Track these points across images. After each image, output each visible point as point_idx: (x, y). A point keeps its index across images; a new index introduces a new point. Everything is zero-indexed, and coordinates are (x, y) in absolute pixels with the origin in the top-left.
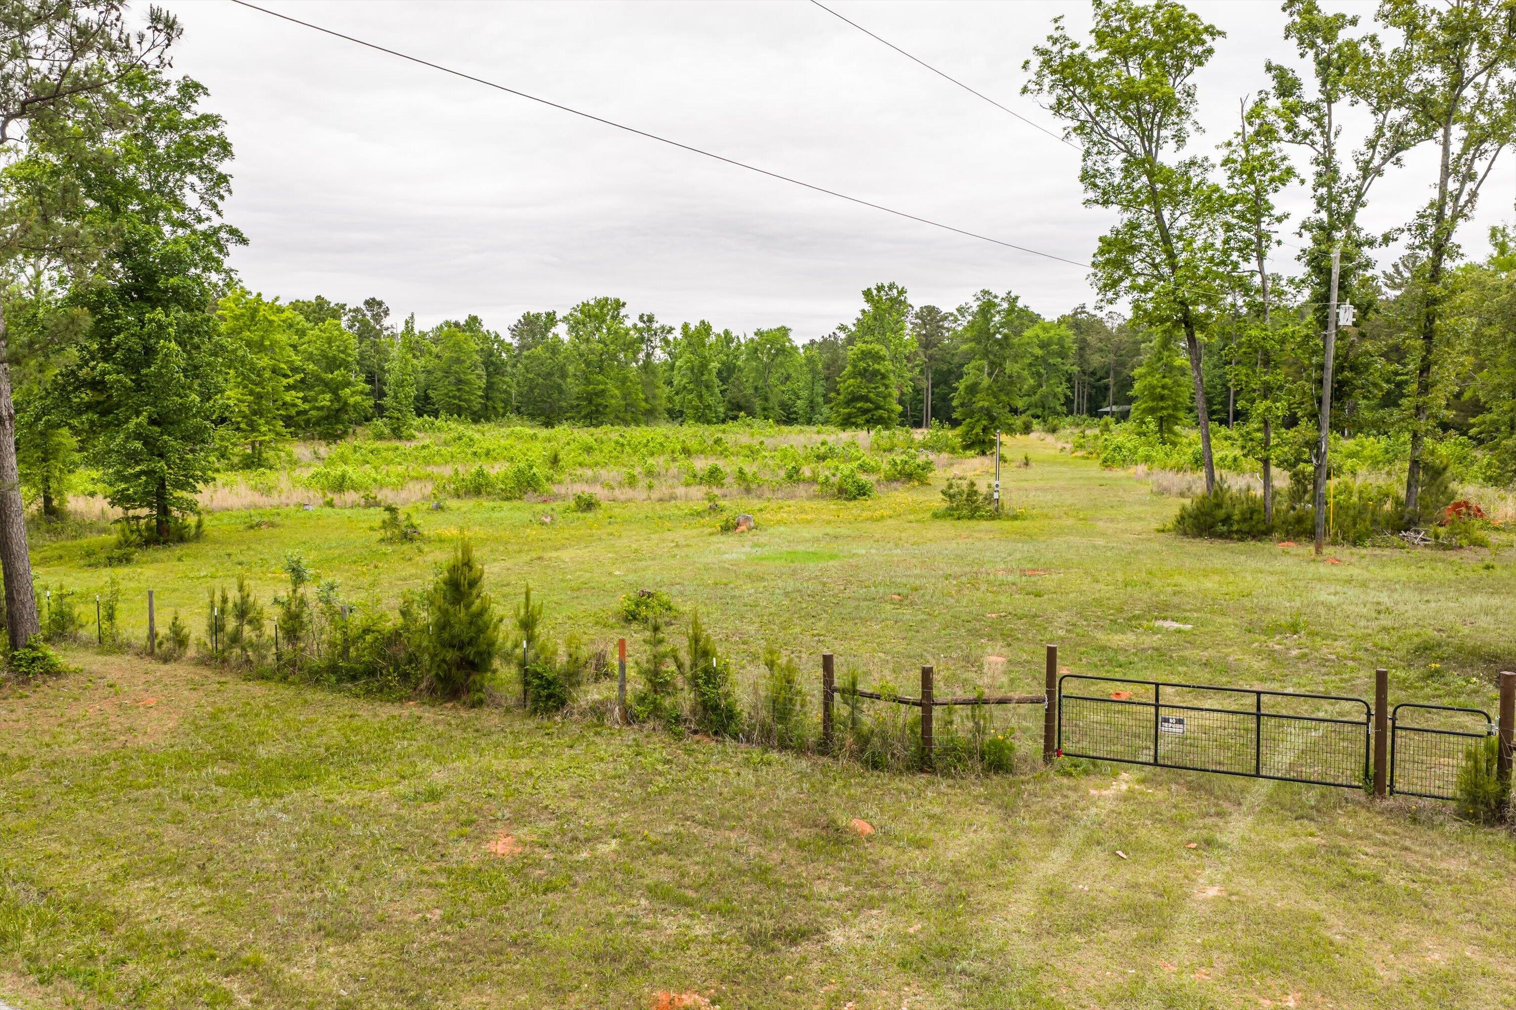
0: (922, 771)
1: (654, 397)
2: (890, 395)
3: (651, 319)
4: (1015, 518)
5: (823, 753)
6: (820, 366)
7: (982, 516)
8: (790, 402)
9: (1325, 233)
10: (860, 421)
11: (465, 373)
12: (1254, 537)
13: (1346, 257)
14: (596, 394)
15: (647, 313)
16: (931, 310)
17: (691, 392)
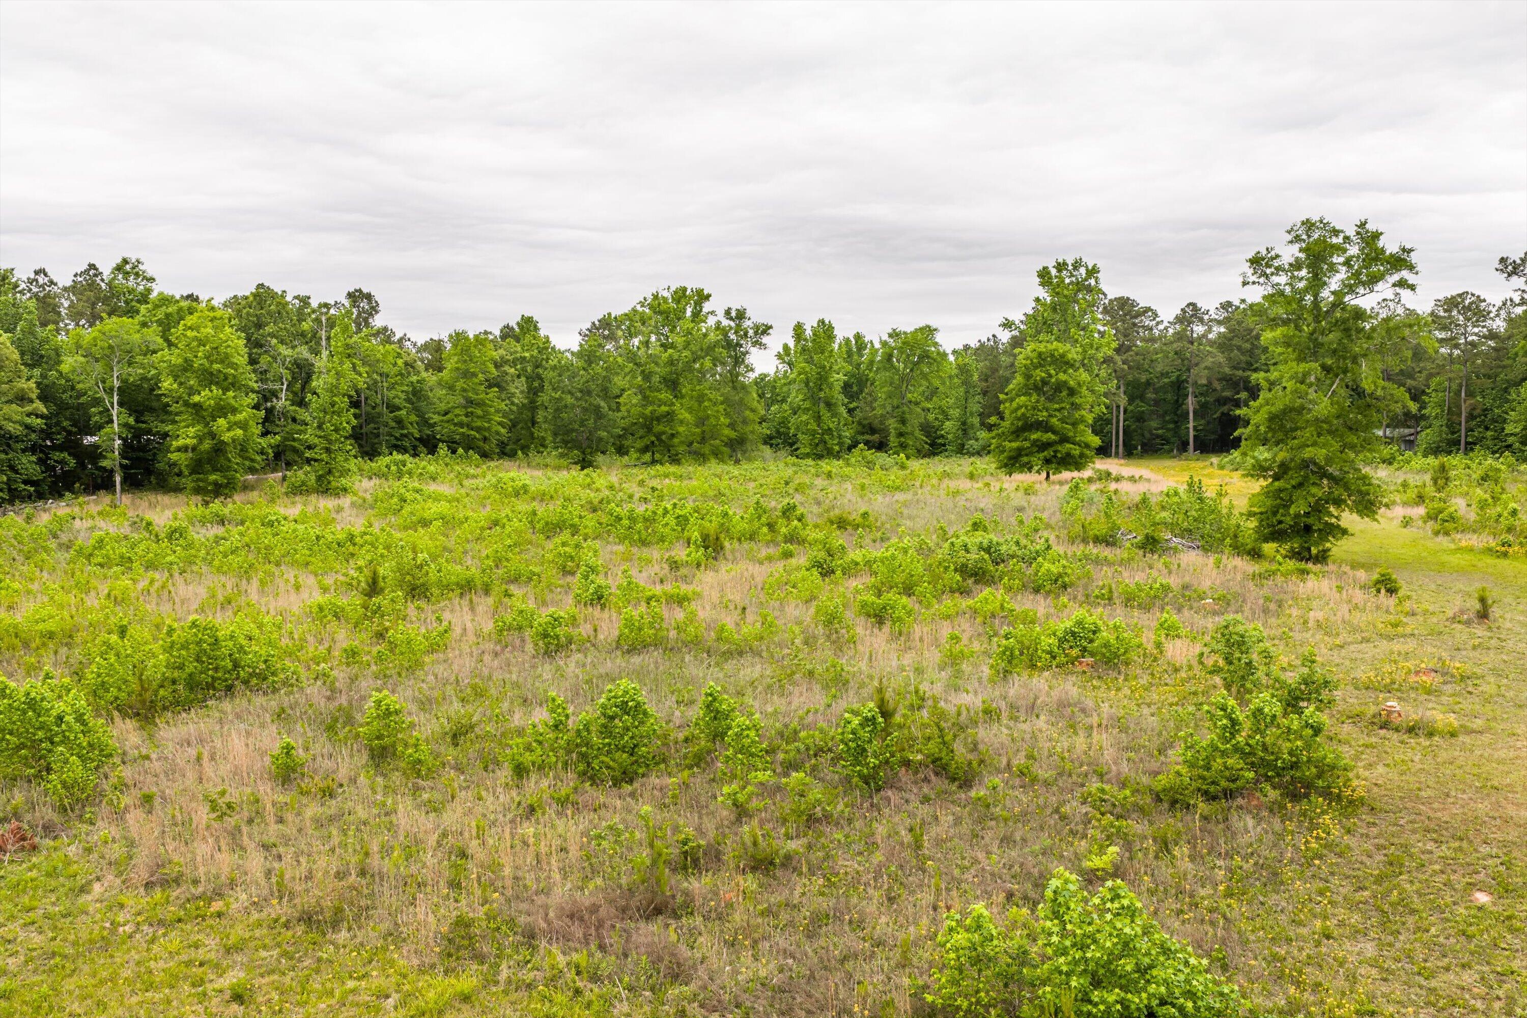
1: (745, 422)
2: (1082, 420)
3: (741, 315)
6: (976, 377)
8: (937, 423)
10: (1037, 460)
11: (478, 392)
14: (658, 419)
15: (735, 306)
16: (1124, 303)
17: (806, 412)
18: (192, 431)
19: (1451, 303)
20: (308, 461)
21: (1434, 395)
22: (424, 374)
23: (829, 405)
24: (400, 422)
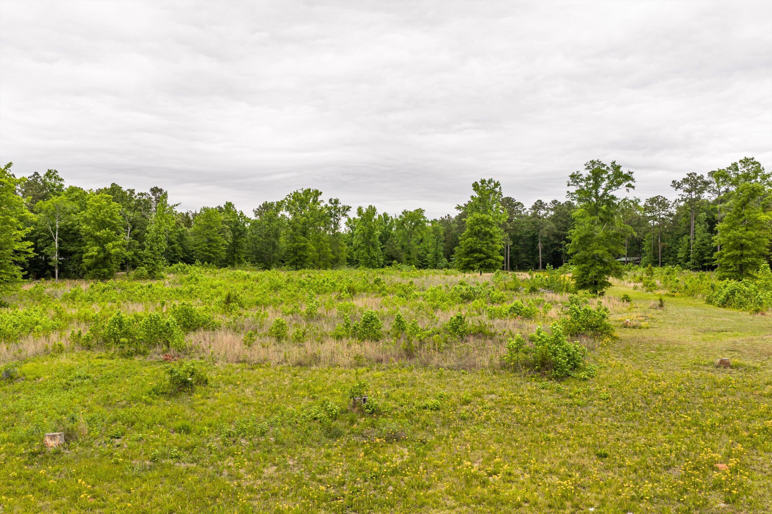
1: (338, 251)
2: (496, 248)
3: (336, 202)
6: (442, 233)
8: (423, 255)
10: (476, 266)
11: (214, 236)
14: (300, 249)
15: (334, 198)
16: (509, 200)
17: (363, 248)
18: (96, 248)
19: (653, 201)
20: (145, 263)
21: (647, 241)
22: (184, 228)
23: (373, 246)
24: (174, 249)
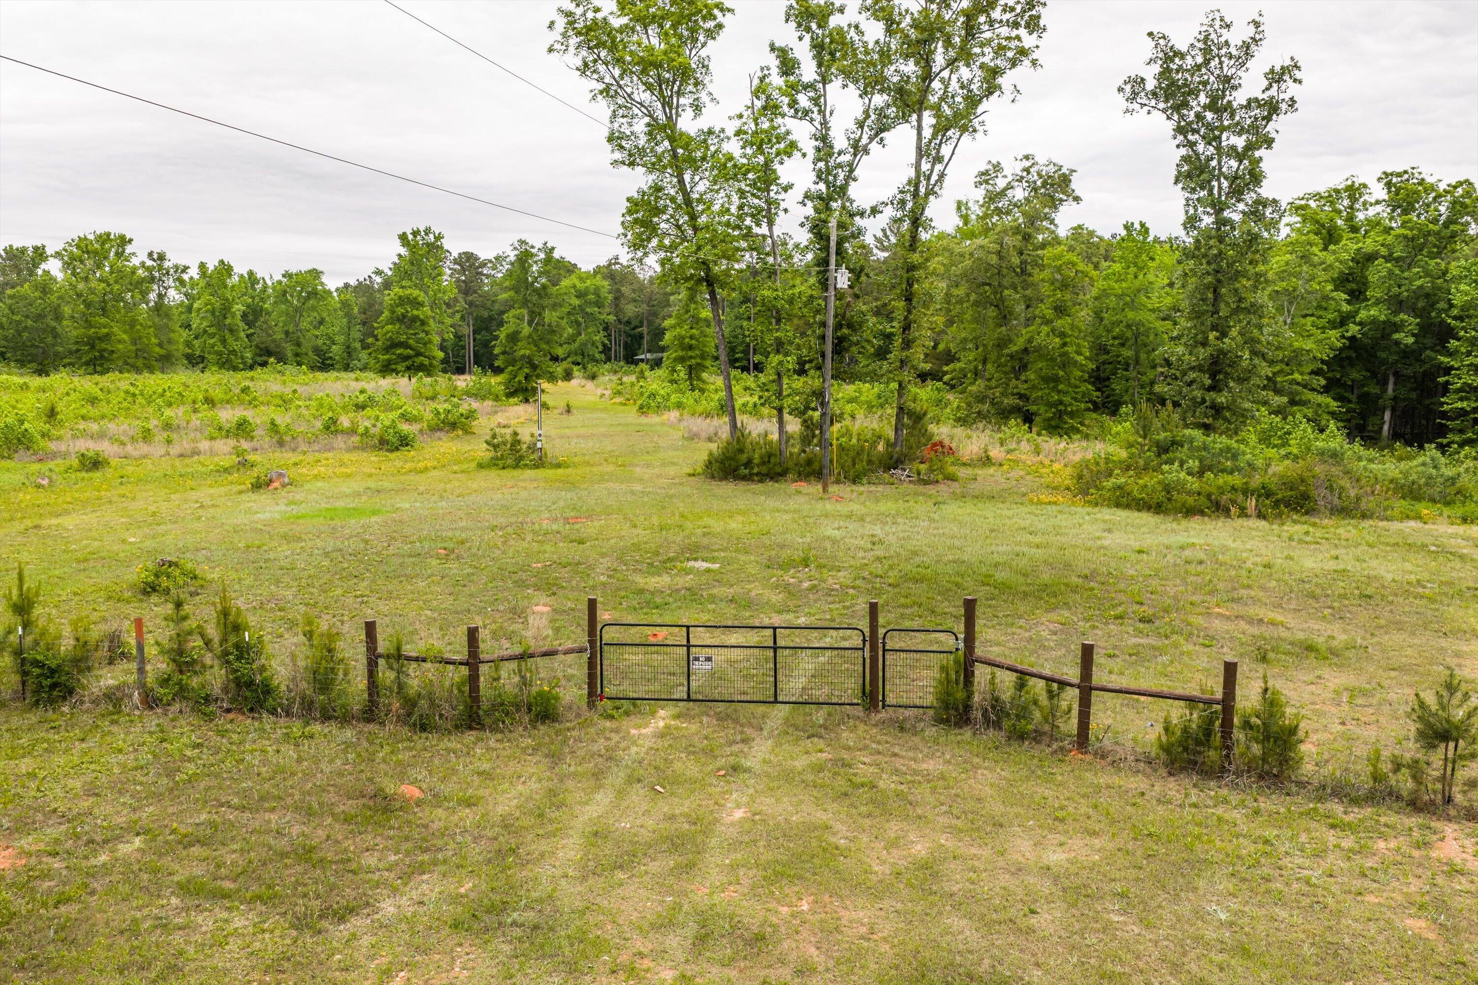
0: (470, 728)
1: (170, 342)
2: (430, 342)
3: (162, 257)
4: (558, 466)
5: (369, 721)
6: (356, 310)
7: (526, 465)
8: (325, 347)
9: (823, 202)
10: (400, 367)
12: (772, 479)
13: (841, 226)
14: (99, 339)
15: (157, 250)
16: (469, 257)
17: (213, 336)
